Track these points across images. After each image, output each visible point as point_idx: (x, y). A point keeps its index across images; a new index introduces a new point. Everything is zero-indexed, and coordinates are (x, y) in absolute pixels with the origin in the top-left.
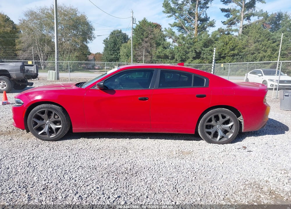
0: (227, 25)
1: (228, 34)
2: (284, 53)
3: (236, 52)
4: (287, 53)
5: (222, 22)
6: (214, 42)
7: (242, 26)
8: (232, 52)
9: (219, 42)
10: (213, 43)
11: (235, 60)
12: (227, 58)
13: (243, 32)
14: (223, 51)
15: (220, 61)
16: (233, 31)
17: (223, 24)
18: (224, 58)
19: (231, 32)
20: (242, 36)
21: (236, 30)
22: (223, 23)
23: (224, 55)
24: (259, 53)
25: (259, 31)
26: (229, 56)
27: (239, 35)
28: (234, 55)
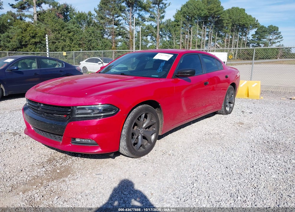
0: (16, 8)
1: (21, 19)
2: (79, 43)
3: (37, 40)
4: (82, 43)
5: (9, 4)
6: (9, 27)
7: (36, 12)
8: (34, 40)
9: (15, 28)
10: (7, 28)
11: (37, 49)
12: (29, 46)
13: (38, 19)
14: (23, 38)
15: (22, 50)
16: (26, 16)
17: (11, 7)
18: (26, 46)
19: (23, 18)
20: (38, 23)
21: (31, 17)
22: (11, 5)
23: (25, 42)
24: (59, 42)
25: (53, 20)
26: (31, 44)
27: (35, 21)
28: (36, 43)
